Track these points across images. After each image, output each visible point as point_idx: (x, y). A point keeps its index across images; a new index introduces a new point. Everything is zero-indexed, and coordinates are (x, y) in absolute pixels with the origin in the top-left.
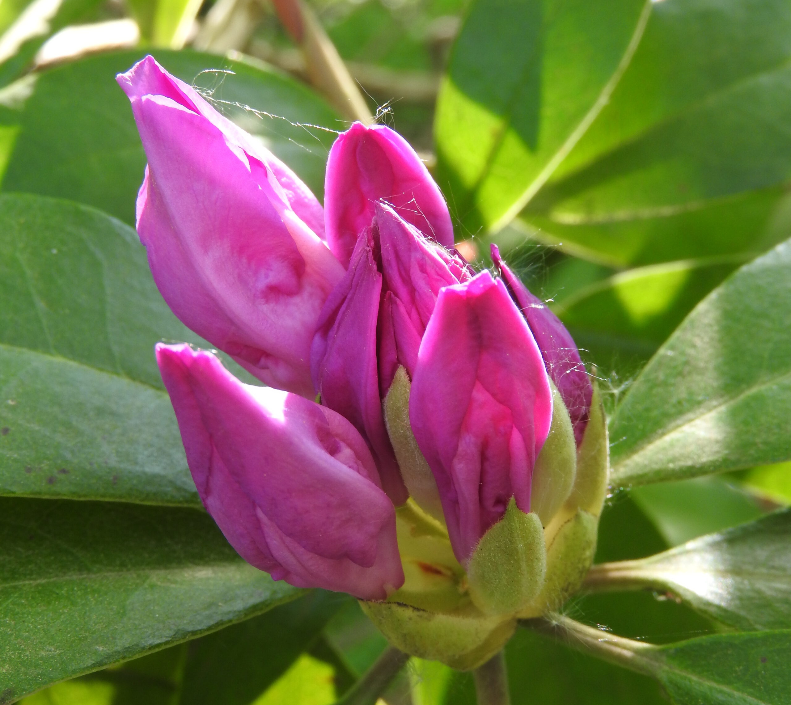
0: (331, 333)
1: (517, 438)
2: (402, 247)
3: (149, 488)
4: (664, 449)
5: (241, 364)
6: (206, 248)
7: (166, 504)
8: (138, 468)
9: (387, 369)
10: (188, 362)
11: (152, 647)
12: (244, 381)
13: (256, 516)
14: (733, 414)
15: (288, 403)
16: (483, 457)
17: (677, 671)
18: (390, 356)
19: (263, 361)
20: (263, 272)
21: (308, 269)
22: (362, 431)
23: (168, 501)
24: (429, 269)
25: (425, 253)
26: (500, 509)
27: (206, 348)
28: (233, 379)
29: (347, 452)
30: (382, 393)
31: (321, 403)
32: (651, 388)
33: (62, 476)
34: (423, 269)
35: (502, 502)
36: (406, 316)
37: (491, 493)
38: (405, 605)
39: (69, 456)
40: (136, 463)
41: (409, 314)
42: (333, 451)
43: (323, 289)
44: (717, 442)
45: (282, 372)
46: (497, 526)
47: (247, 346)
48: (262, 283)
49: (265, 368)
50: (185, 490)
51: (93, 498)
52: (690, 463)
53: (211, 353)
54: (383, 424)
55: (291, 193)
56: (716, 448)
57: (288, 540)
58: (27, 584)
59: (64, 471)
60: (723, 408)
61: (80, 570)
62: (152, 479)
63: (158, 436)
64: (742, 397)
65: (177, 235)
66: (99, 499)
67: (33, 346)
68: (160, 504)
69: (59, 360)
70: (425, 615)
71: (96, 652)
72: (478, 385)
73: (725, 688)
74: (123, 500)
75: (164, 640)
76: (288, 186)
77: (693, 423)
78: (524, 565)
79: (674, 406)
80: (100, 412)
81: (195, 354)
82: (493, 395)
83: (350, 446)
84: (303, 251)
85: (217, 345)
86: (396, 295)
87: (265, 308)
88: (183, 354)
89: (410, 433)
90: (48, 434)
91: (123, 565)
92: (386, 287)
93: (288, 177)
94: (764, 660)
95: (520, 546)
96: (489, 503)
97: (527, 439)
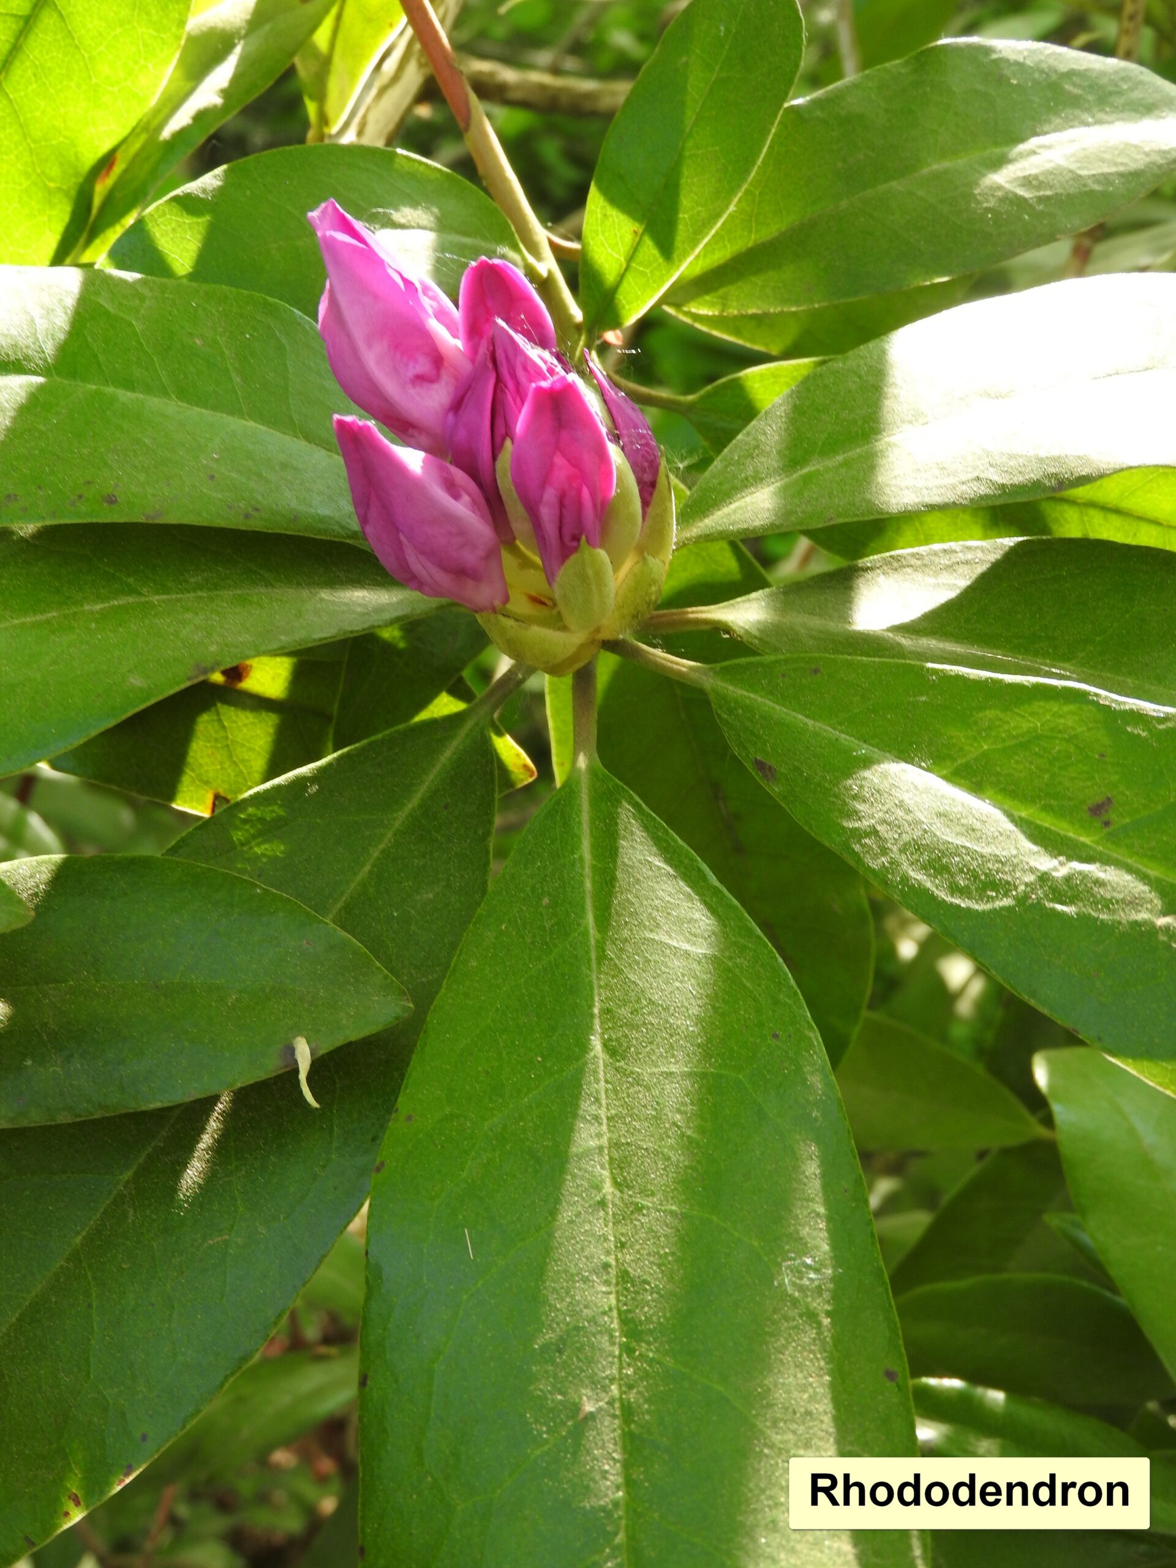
0: (460, 412)
1: (585, 492)
2: (510, 353)
3: (321, 526)
4: (729, 515)
5: (394, 433)
6: (369, 346)
7: (333, 539)
8: (313, 510)
9: (498, 439)
10: (355, 428)
11: (320, 639)
12: (392, 442)
13: (399, 539)
14: (784, 489)
15: (425, 461)
16: (561, 504)
17: (719, 683)
18: (500, 429)
19: (410, 431)
20: (411, 364)
21: (446, 364)
22: (480, 485)
23: (335, 537)
24: (530, 368)
25: (526, 357)
26: (574, 544)
27: (369, 419)
28: (386, 442)
29: (466, 498)
30: (494, 457)
31: (451, 463)
32: (726, 467)
33: (255, 513)
34: (525, 369)
35: (576, 538)
36: (512, 402)
37: (567, 532)
38: (508, 617)
39: (259, 498)
40: (311, 507)
41: (514, 400)
42: (456, 497)
43: (456, 378)
44: (768, 510)
45: (423, 439)
46: (573, 558)
47: (398, 419)
48: (411, 371)
49: (412, 436)
50: (349, 529)
51: (278, 531)
52: (745, 526)
53: (371, 423)
54: (495, 480)
55: (435, 304)
56: (767, 515)
57: (421, 557)
58: (228, 594)
59: (256, 509)
60: (778, 484)
61: (266, 586)
62: (322, 519)
63: (329, 487)
64: (795, 476)
65: (349, 335)
66: (283, 532)
67: (231, 413)
68: (329, 538)
69: (251, 424)
70: (523, 625)
71: (280, 640)
72: (558, 454)
73: (752, 695)
74: (301, 534)
75: (329, 635)
76: (434, 298)
77: (754, 495)
78: (594, 587)
79: (742, 481)
80: (284, 466)
81: (360, 423)
82: (569, 461)
83: (469, 495)
84: (442, 350)
85: (375, 417)
86: (506, 386)
87: (412, 391)
88: (353, 423)
89: (513, 488)
90: (244, 481)
91: (299, 584)
92: (499, 380)
93: (434, 292)
94: (783, 676)
95: (590, 572)
96: (567, 539)
97: (593, 495)
